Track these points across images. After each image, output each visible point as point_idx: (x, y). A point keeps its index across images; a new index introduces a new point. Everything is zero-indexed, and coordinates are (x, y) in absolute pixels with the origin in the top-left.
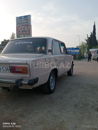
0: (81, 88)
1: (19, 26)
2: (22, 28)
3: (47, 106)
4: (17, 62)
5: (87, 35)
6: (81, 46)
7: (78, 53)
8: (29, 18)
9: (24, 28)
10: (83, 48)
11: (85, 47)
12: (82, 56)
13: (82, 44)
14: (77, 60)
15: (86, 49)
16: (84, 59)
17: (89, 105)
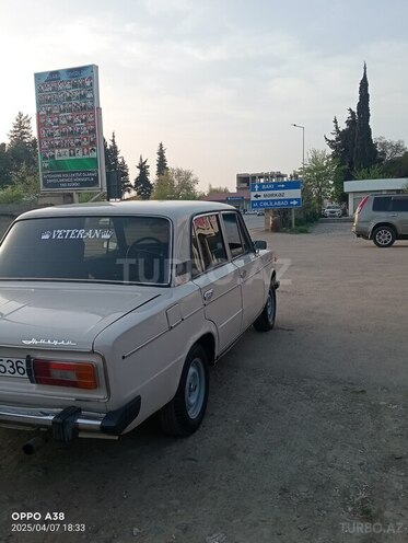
0: (306, 396)
1: (49, 112)
2: (64, 122)
3: (176, 502)
4: (55, 343)
5: (335, 121)
6: (309, 170)
7: (295, 203)
8: (90, 78)
9: (70, 122)
10: (318, 177)
11: (327, 175)
12: (314, 214)
13: (315, 160)
14: (292, 232)
15: (331, 182)
16: (323, 222)
17: (334, 485)
